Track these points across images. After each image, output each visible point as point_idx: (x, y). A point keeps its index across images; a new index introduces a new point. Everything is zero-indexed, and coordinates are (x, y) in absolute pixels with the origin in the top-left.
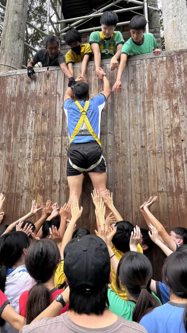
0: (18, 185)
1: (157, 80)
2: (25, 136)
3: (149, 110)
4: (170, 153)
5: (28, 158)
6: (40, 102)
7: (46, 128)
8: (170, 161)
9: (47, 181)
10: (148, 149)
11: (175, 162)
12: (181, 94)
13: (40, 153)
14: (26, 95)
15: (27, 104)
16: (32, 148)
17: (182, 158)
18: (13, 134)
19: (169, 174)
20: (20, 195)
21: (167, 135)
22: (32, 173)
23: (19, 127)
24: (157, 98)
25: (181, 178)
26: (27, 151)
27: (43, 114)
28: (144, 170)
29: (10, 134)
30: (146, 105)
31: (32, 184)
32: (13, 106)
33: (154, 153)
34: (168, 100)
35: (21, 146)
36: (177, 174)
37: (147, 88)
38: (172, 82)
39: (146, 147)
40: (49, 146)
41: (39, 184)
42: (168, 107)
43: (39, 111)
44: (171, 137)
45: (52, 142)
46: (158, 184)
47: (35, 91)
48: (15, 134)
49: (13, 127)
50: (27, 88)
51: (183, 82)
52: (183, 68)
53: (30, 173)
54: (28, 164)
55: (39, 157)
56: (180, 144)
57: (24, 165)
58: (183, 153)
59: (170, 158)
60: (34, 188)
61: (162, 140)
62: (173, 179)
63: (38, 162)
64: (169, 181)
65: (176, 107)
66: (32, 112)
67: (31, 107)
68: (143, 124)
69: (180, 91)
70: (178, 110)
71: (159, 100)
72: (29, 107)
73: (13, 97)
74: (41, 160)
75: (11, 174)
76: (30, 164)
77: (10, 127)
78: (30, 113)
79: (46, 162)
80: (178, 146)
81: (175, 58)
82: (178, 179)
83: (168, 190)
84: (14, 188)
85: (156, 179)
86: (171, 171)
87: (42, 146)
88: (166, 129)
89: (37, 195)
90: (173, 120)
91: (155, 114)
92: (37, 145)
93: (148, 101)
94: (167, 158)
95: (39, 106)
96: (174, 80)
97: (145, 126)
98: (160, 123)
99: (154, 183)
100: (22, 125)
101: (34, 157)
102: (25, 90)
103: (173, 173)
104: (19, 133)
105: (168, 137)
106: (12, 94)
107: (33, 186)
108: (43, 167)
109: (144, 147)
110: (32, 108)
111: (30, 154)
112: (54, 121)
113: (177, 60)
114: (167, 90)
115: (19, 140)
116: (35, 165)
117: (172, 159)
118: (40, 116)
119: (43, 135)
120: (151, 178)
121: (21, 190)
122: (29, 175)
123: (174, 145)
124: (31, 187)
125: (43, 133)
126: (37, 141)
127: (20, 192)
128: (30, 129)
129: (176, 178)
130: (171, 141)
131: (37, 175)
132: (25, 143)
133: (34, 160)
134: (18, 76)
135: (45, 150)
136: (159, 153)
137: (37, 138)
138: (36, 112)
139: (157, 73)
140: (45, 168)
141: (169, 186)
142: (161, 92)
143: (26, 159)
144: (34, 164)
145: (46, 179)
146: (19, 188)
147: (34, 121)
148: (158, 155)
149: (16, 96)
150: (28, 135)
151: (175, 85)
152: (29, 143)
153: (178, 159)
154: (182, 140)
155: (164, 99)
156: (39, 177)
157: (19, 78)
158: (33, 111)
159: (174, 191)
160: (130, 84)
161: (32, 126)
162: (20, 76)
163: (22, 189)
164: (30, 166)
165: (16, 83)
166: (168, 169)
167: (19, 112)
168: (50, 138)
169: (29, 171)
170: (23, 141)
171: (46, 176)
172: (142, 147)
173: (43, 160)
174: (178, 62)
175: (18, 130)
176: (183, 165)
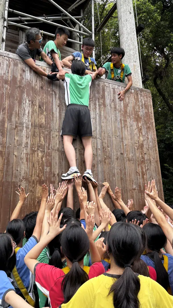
0: (15, 173)
1: (129, 105)
2: (22, 124)
3: (124, 127)
4: (138, 161)
5: (25, 147)
6: (36, 94)
7: (43, 121)
8: (139, 168)
9: (46, 172)
10: (125, 156)
11: (142, 168)
12: (143, 120)
13: (38, 144)
14: (21, 82)
15: (22, 92)
16: (30, 138)
17: (145, 166)
18: (7, 119)
19: (138, 176)
20: (17, 184)
21: (136, 148)
22: (30, 163)
23: (14, 113)
24: (129, 119)
25: (145, 181)
26: (24, 140)
27: (40, 107)
28: (123, 172)
29: (4, 118)
30: (123, 122)
31: (30, 174)
32: (6, 89)
33: (129, 160)
34: (136, 122)
35: (17, 133)
36: (143, 177)
37: (123, 109)
38: (138, 110)
39: (124, 154)
40: (46, 138)
41: (38, 174)
42: (136, 128)
43: (35, 102)
44: (138, 150)
45: (50, 136)
46: (133, 184)
47: (30, 81)
48: (10, 120)
49: (6, 111)
50: (22, 76)
51: (144, 112)
52: (143, 102)
53: (28, 162)
54: (26, 154)
55: (37, 148)
56: (144, 156)
57: (21, 154)
58: (146, 163)
59: (139, 165)
60: (33, 178)
61: (134, 151)
62: (141, 181)
63: (36, 153)
64: (139, 182)
65: (141, 129)
66: (27, 101)
67: (26, 96)
68: (121, 136)
69: (143, 118)
70: (142, 131)
71: (130, 121)
72: (24, 96)
73: (6, 79)
74: (39, 151)
75: (6, 161)
76: (28, 153)
77: (3, 111)
78: (26, 102)
79: (44, 153)
80: (142, 157)
81: (139, 94)
82: (144, 181)
83: (139, 189)
84: (11, 176)
85: (131, 180)
86: (139, 175)
87: (40, 137)
88: (135, 143)
89: (36, 185)
90: (139, 138)
91: (129, 131)
92: (34, 135)
93: (124, 120)
94: (137, 164)
95: (36, 97)
96: (139, 109)
97: (122, 138)
98: (132, 138)
99: (130, 182)
100: (17, 111)
101: (32, 148)
102: (19, 77)
103: (141, 176)
104: (13, 119)
105: (137, 149)
106: (5, 76)
107: (32, 176)
108: (42, 158)
109: (123, 154)
110: (28, 97)
111: (27, 143)
112: (51, 116)
113: (140, 95)
114: (135, 115)
115: (14, 127)
116: (34, 155)
117: (140, 166)
118: (36, 108)
119: (41, 127)
120: (128, 179)
121: (18, 178)
122: (27, 164)
123: (140, 156)
124: (30, 176)
125: (40, 125)
126: (34, 132)
127: (17, 181)
128: (27, 118)
129: (143, 180)
130: (139, 153)
131: (36, 166)
132: (21, 131)
133: (32, 150)
134: (11, 59)
135: (43, 142)
136: (131, 160)
137: (34, 129)
138: (32, 103)
139: (129, 100)
140: (44, 159)
141: (139, 185)
142: (132, 115)
143: (23, 147)
144: (32, 154)
145: (45, 171)
146: (16, 177)
147: (30, 111)
148: (132, 162)
149: (10, 79)
150: (24, 123)
151: (140, 113)
152: (25, 131)
153: (143, 166)
154: (145, 154)
155: (134, 121)
156: (38, 168)
157: (11, 61)
158: (29, 101)
159: (142, 190)
160: (112, 103)
161: (28, 116)
162: (13, 60)
163: (20, 178)
164: (28, 155)
165: (9, 66)
166: (138, 173)
167: (13, 97)
168: (47, 131)
169: (27, 160)
170: (19, 128)
171: (45, 168)
172: (121, 154)
173: (41, 151)
174: (140, 96)
175: (13, 116)
176: (146, 171)
